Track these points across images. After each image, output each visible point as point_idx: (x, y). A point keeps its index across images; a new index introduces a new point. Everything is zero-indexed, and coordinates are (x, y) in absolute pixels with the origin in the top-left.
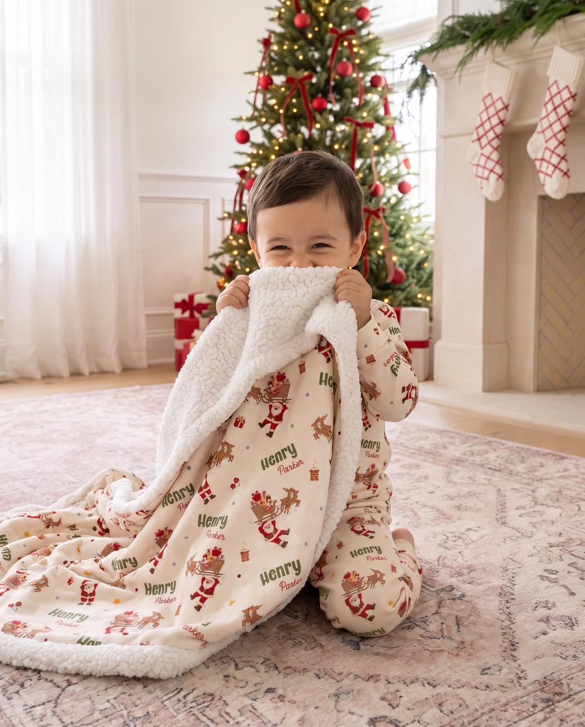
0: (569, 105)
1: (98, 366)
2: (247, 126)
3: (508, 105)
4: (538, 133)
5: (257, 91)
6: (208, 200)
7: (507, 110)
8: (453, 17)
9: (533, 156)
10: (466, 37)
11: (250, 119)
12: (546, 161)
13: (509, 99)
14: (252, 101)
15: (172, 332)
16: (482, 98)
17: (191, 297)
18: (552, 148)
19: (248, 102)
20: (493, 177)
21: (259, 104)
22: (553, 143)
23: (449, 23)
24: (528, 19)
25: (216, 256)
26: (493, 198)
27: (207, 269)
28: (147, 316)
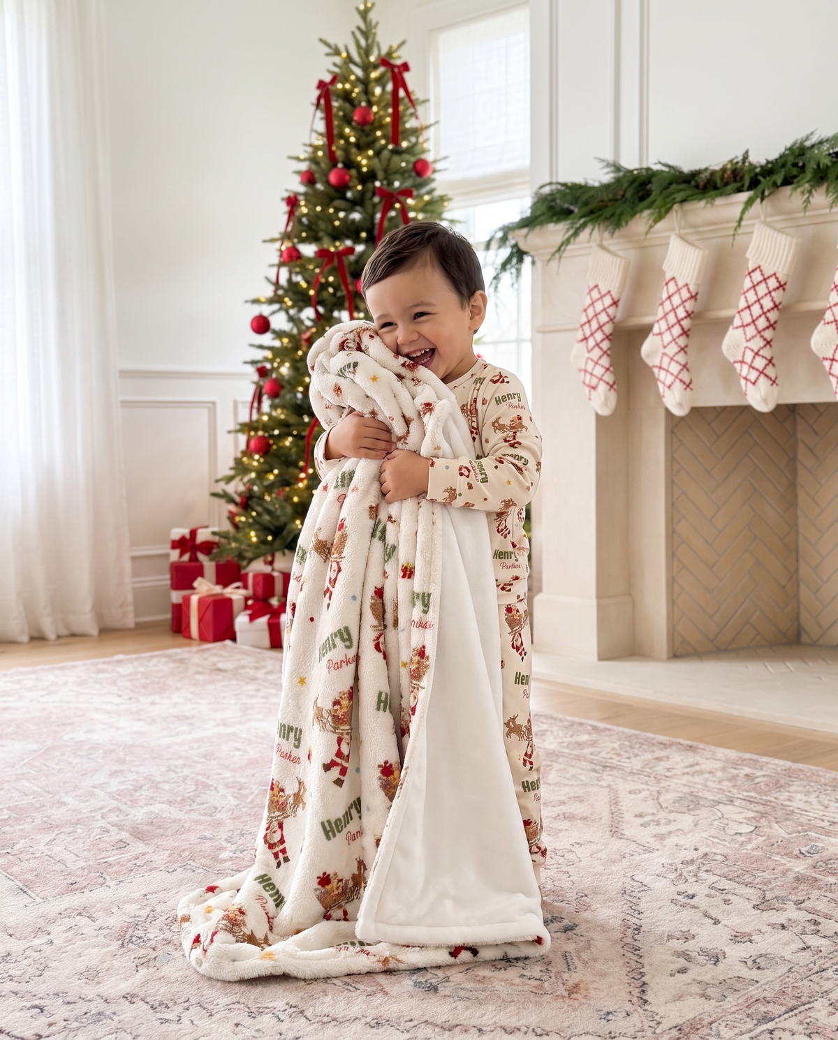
0: (689, 305)
1: (67, 627)
2: (266, 310)
3: (618, 301)
4: (654, 335)
5: (280, 265)
6: (214, 403)
7: (617, 306)
8: (550, 184)
9: (650, 362)
10: (568, 213)
11: (271, 301)
12: (664, 369)
13: (620, 293)
14: (274, 279)
15: (165, 579)
16: (587, 291)
17: (193, 533)
18: (671, 354)
19: (267, 279)
20: (602, 387)
21: (283, 281)
22: (673, 349)
23: (547, 190)
24: (642, 199)
25: (229, 479)
26: (605, 412)
27: (214, 495)
28: (133, 558)
